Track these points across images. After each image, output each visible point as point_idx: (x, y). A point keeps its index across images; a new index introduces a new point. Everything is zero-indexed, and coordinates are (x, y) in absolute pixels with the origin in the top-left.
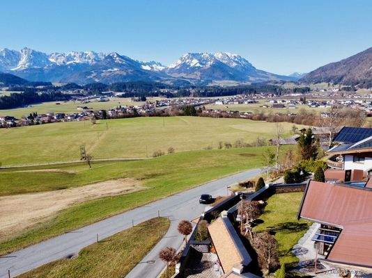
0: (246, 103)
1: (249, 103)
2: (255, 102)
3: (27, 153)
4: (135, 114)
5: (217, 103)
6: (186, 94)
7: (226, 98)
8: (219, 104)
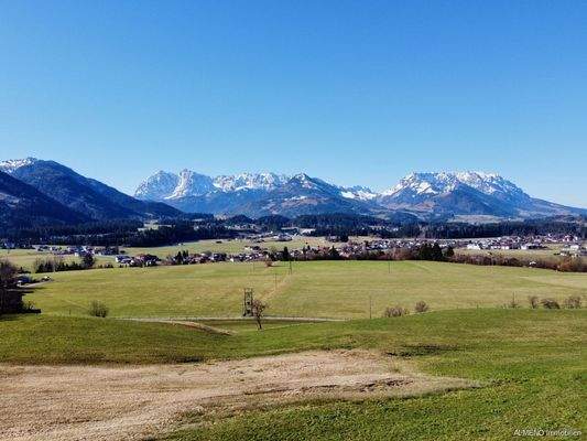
0: (524, 248)
1: (530, 248)
2: (541, 248)
3: (157, 300)
4: (334, 256)
5: (469, 247)
6: (415, 233)
7: (483, 241)
8: (473, 248)
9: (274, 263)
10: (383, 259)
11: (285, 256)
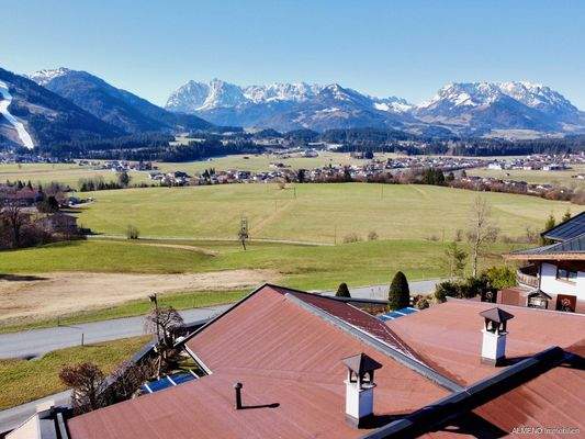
0: (546, 169)
1: (553, 168)
2: (565, 168)
4: (347, 177)
5: (491, 166)
6: (440, 150)
7: (510, 160)
8: (494, 169)
9: (287, 185)
10: (391, 183)
11: (301, 177)
